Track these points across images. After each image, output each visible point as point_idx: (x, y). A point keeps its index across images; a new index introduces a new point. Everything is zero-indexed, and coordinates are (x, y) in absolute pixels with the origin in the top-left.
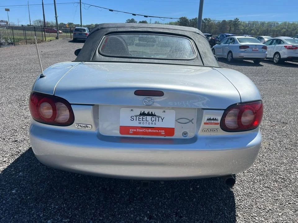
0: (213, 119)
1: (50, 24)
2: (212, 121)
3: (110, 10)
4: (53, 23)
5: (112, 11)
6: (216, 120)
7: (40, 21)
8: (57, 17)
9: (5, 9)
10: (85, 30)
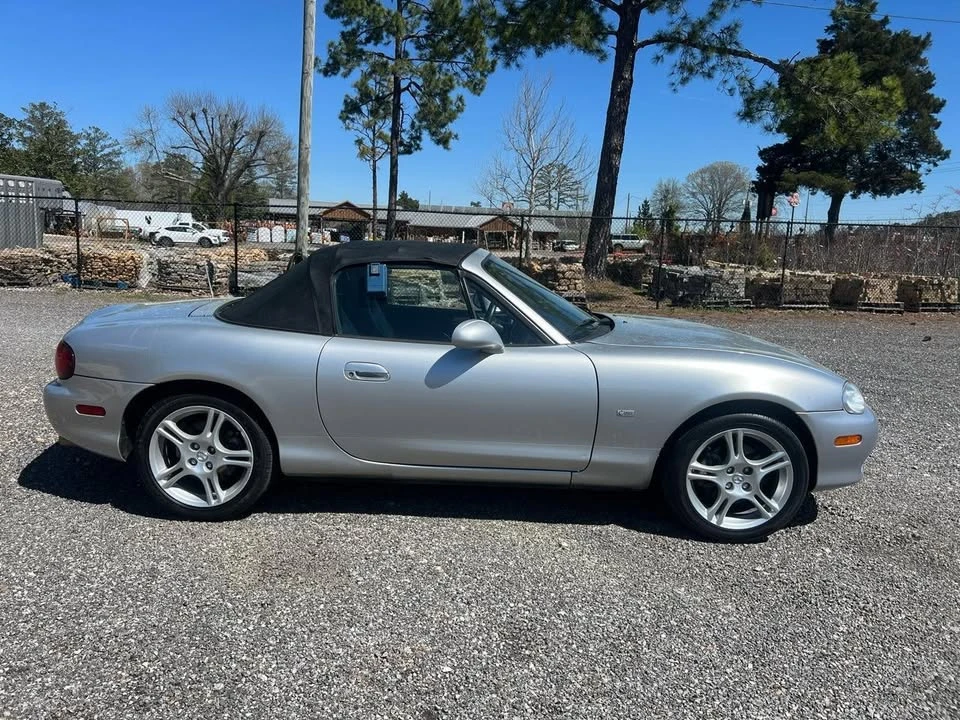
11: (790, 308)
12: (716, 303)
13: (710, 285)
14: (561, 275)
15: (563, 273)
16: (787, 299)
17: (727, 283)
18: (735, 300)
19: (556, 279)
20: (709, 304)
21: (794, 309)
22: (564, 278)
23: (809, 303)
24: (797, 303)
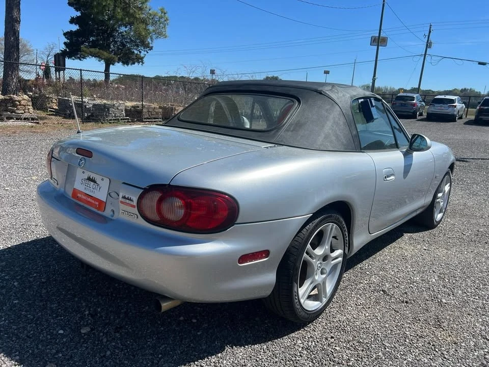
0: (128, 199)
1: (382, 90)
2: (128, 201)
3: (480, 63)
4: (387, 89)
5: (483, 64)
6: (130, 200)
7: (368, 87)
8: (375, 79)
9: (325, 71)
10: (413, 99)
11: (147, 121)
12: (114, 120)
13: (108, 110)
14: (18, 103)
15: (19, 101)
16: (146, 117)
17: (118, 109)
18: (122, 118)
19: (15, 105)
20: (110, 120)
21: (149, 122)
22: (20, 105)
23: (155, 119)
24: (149, 119)
